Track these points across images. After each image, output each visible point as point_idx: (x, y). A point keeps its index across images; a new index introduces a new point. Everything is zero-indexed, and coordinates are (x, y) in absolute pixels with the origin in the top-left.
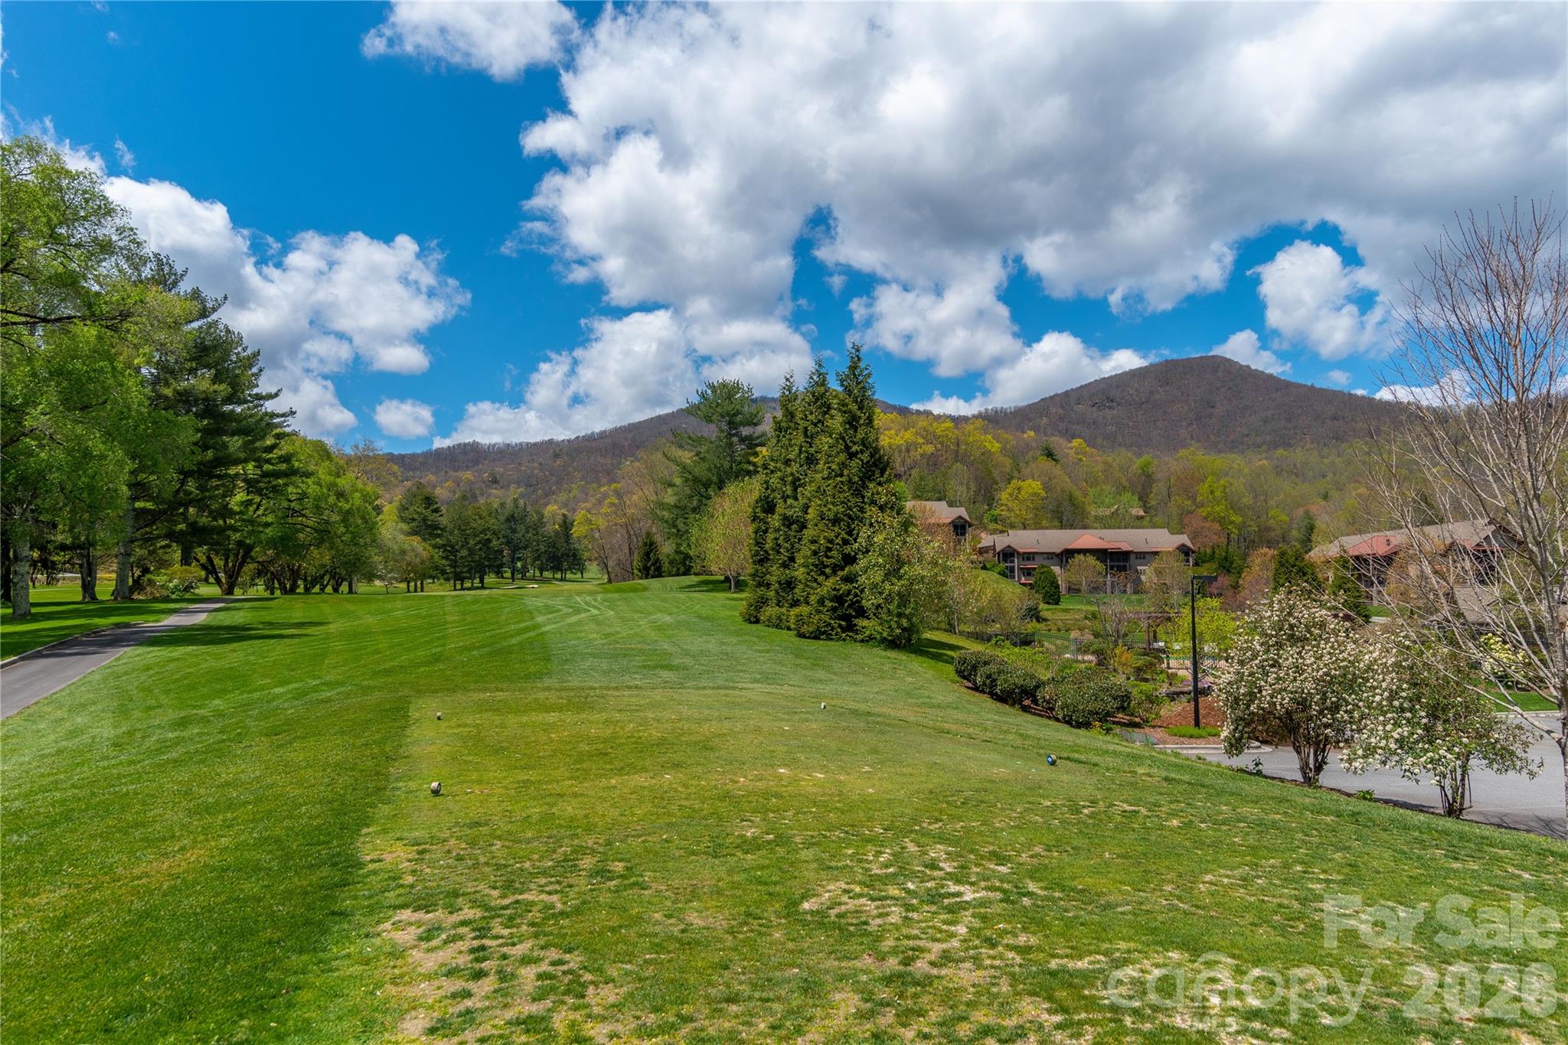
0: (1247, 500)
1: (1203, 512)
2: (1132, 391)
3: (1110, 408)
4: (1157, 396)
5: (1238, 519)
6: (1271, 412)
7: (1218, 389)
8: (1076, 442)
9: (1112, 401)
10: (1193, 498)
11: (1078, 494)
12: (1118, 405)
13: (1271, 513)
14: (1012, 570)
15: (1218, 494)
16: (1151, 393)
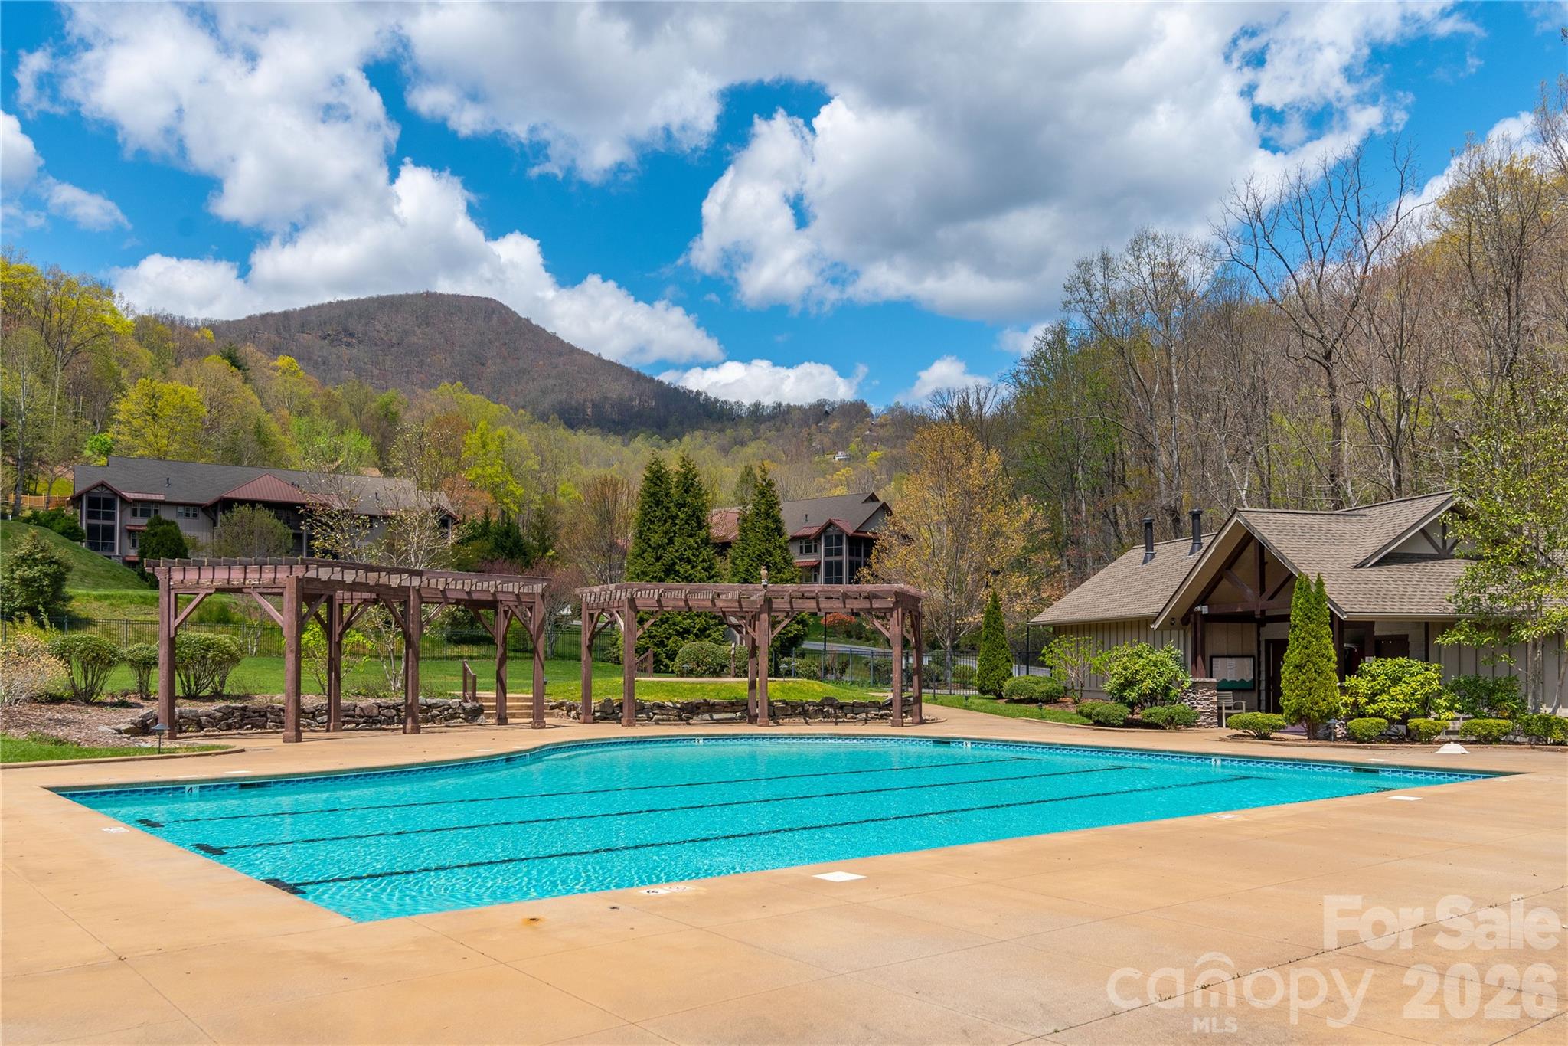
0: (533, 463)
1: (471, 474)
2: (379, 327)
3: (348, 344)
4: (413, 339)
5: (519, 491)
6: (551, 382)
7: (491, 342)
8: (283, 361)
9: (352, 335)
10: (456, 455)
11: (274, 428)
12: (360, 342)
13: (561, 489)
14: (109, 532)
15: (492, 447)
16: (406, 333)
